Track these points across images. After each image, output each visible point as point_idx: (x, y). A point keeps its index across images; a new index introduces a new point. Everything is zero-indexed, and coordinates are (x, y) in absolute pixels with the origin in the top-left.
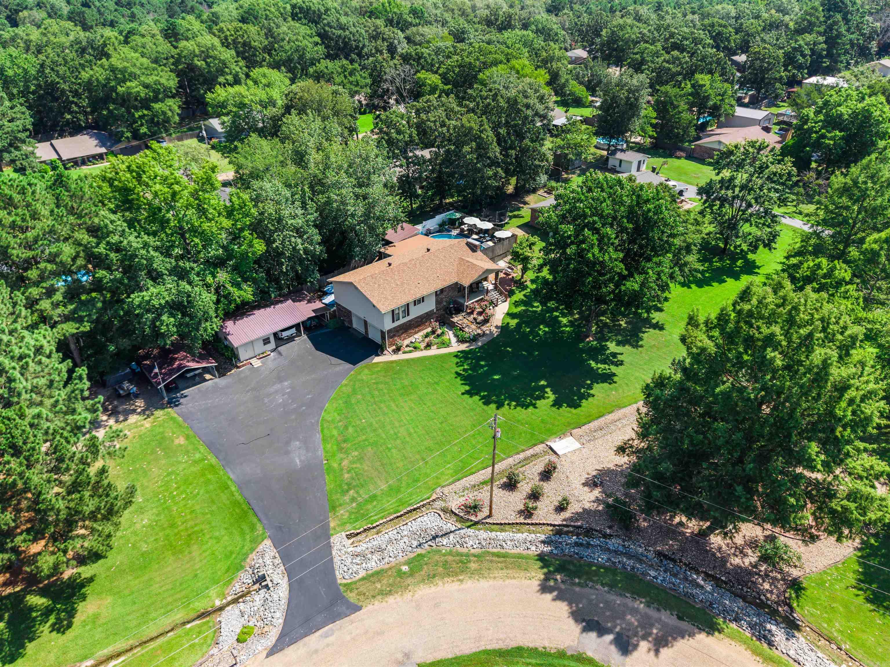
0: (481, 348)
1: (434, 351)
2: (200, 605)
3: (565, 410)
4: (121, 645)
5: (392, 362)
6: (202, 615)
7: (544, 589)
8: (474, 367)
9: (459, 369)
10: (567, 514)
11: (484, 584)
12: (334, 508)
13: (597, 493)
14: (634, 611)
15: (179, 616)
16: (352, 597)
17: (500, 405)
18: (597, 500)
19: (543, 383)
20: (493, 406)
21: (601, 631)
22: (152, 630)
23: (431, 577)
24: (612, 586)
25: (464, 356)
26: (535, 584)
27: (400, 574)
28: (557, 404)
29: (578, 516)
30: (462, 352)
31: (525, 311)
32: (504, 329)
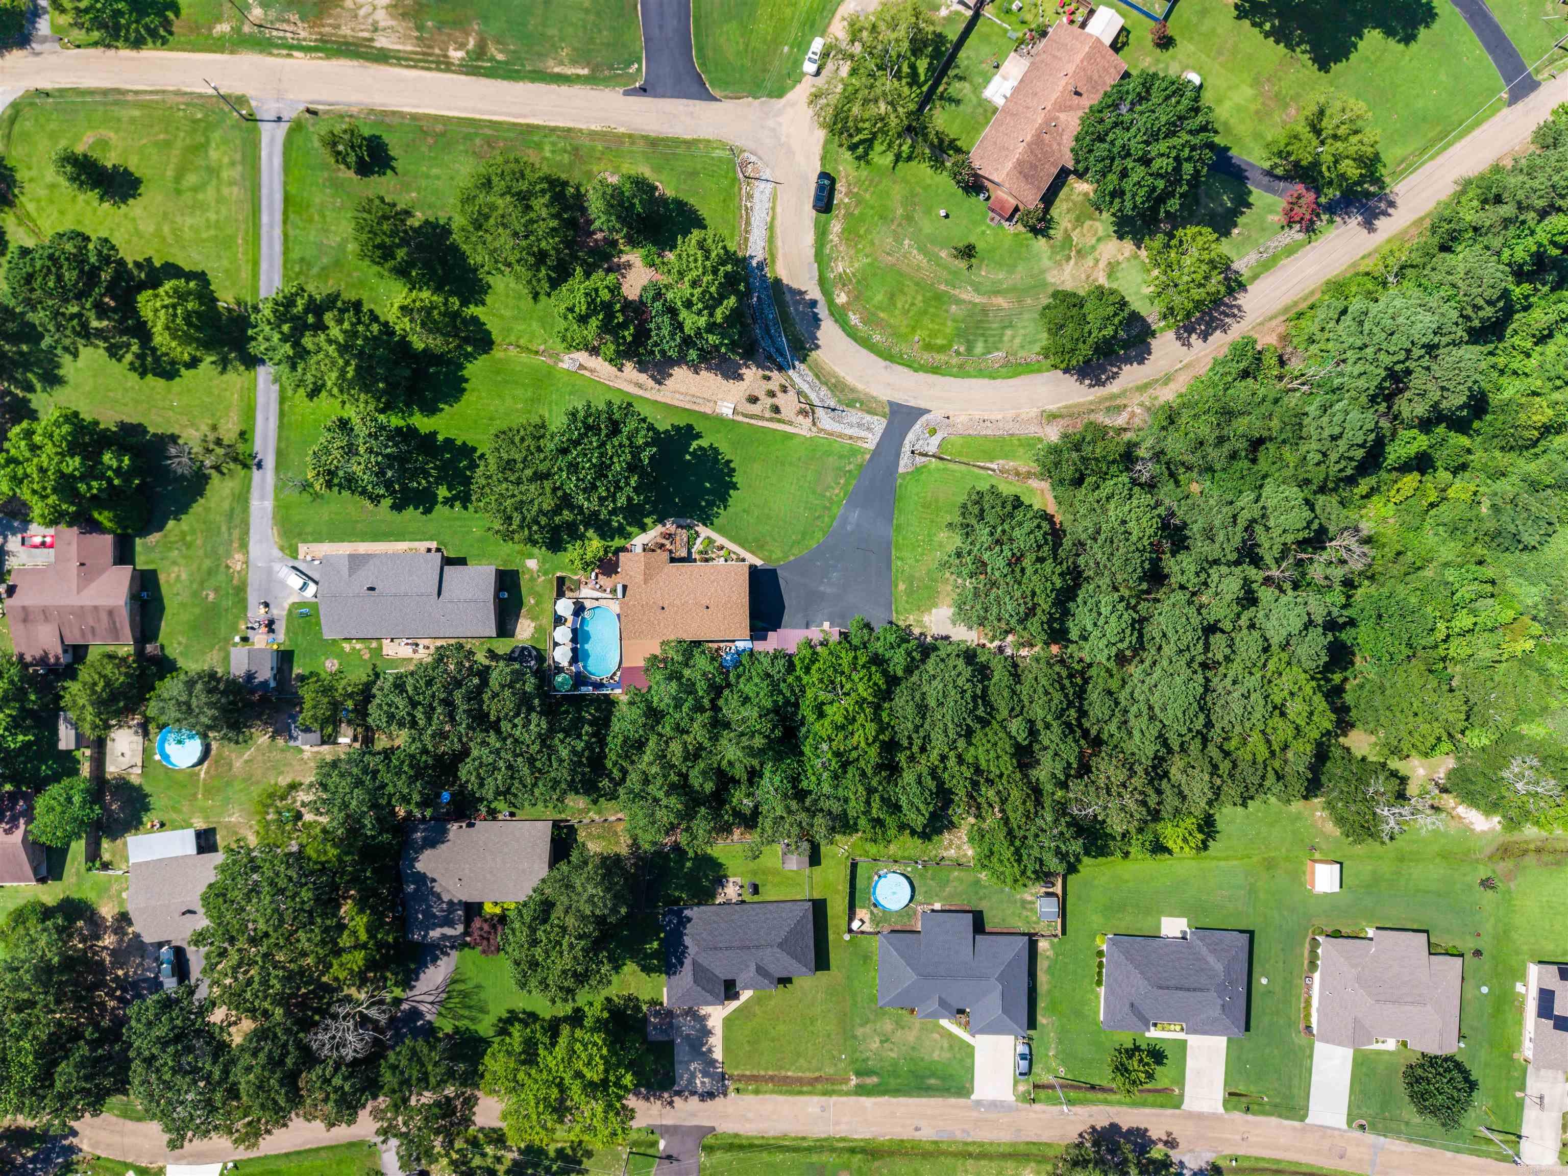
0: (691, 517)
1: (720, 540)
2: (940, 464)
3: (697, 429)
4: (976, 470)
5: (753, 553)
6: (941, 459)
7: (818, 347)
8: (711, 504)
9: (721, 511)
10: (767, 373)
11: (837, 369)
12: (861, 466)
13: (743, 371)
14: (796, 310)
15: (951, 466)
16: (887, 410)
17: (729, 462)
18: (748, 367)
19: (688, 457)
20: (732, 465)
21: (816, 314)
22: (963, 467)
23: (853, 390)
24: (793, 325)
25: (707, 520)
26: (819, 352)
27: (862, 404)
28: (698, 436)
29: (764, 368)
30: (705, 525)
31: (630, 524)
32: (661, 520)
